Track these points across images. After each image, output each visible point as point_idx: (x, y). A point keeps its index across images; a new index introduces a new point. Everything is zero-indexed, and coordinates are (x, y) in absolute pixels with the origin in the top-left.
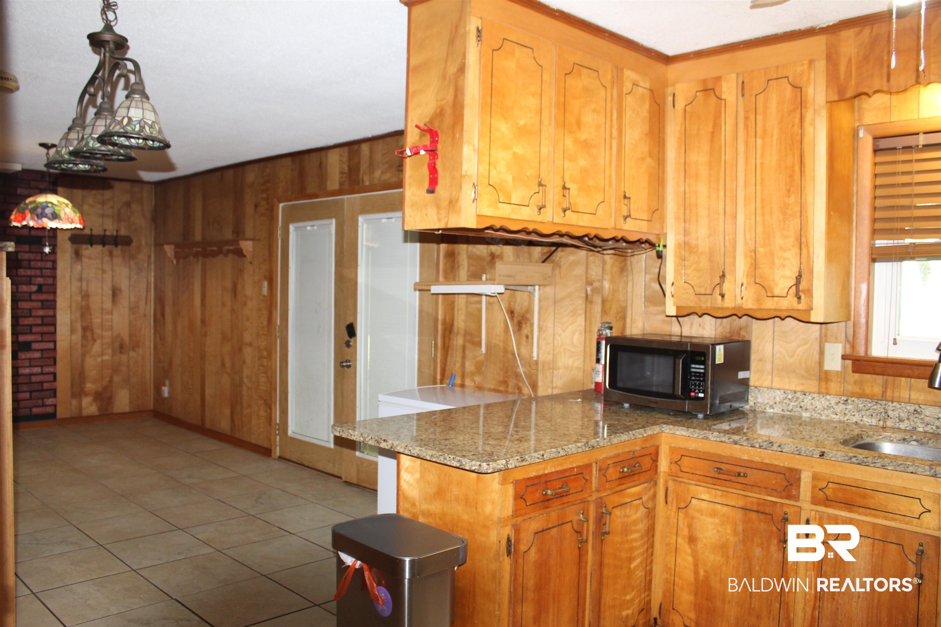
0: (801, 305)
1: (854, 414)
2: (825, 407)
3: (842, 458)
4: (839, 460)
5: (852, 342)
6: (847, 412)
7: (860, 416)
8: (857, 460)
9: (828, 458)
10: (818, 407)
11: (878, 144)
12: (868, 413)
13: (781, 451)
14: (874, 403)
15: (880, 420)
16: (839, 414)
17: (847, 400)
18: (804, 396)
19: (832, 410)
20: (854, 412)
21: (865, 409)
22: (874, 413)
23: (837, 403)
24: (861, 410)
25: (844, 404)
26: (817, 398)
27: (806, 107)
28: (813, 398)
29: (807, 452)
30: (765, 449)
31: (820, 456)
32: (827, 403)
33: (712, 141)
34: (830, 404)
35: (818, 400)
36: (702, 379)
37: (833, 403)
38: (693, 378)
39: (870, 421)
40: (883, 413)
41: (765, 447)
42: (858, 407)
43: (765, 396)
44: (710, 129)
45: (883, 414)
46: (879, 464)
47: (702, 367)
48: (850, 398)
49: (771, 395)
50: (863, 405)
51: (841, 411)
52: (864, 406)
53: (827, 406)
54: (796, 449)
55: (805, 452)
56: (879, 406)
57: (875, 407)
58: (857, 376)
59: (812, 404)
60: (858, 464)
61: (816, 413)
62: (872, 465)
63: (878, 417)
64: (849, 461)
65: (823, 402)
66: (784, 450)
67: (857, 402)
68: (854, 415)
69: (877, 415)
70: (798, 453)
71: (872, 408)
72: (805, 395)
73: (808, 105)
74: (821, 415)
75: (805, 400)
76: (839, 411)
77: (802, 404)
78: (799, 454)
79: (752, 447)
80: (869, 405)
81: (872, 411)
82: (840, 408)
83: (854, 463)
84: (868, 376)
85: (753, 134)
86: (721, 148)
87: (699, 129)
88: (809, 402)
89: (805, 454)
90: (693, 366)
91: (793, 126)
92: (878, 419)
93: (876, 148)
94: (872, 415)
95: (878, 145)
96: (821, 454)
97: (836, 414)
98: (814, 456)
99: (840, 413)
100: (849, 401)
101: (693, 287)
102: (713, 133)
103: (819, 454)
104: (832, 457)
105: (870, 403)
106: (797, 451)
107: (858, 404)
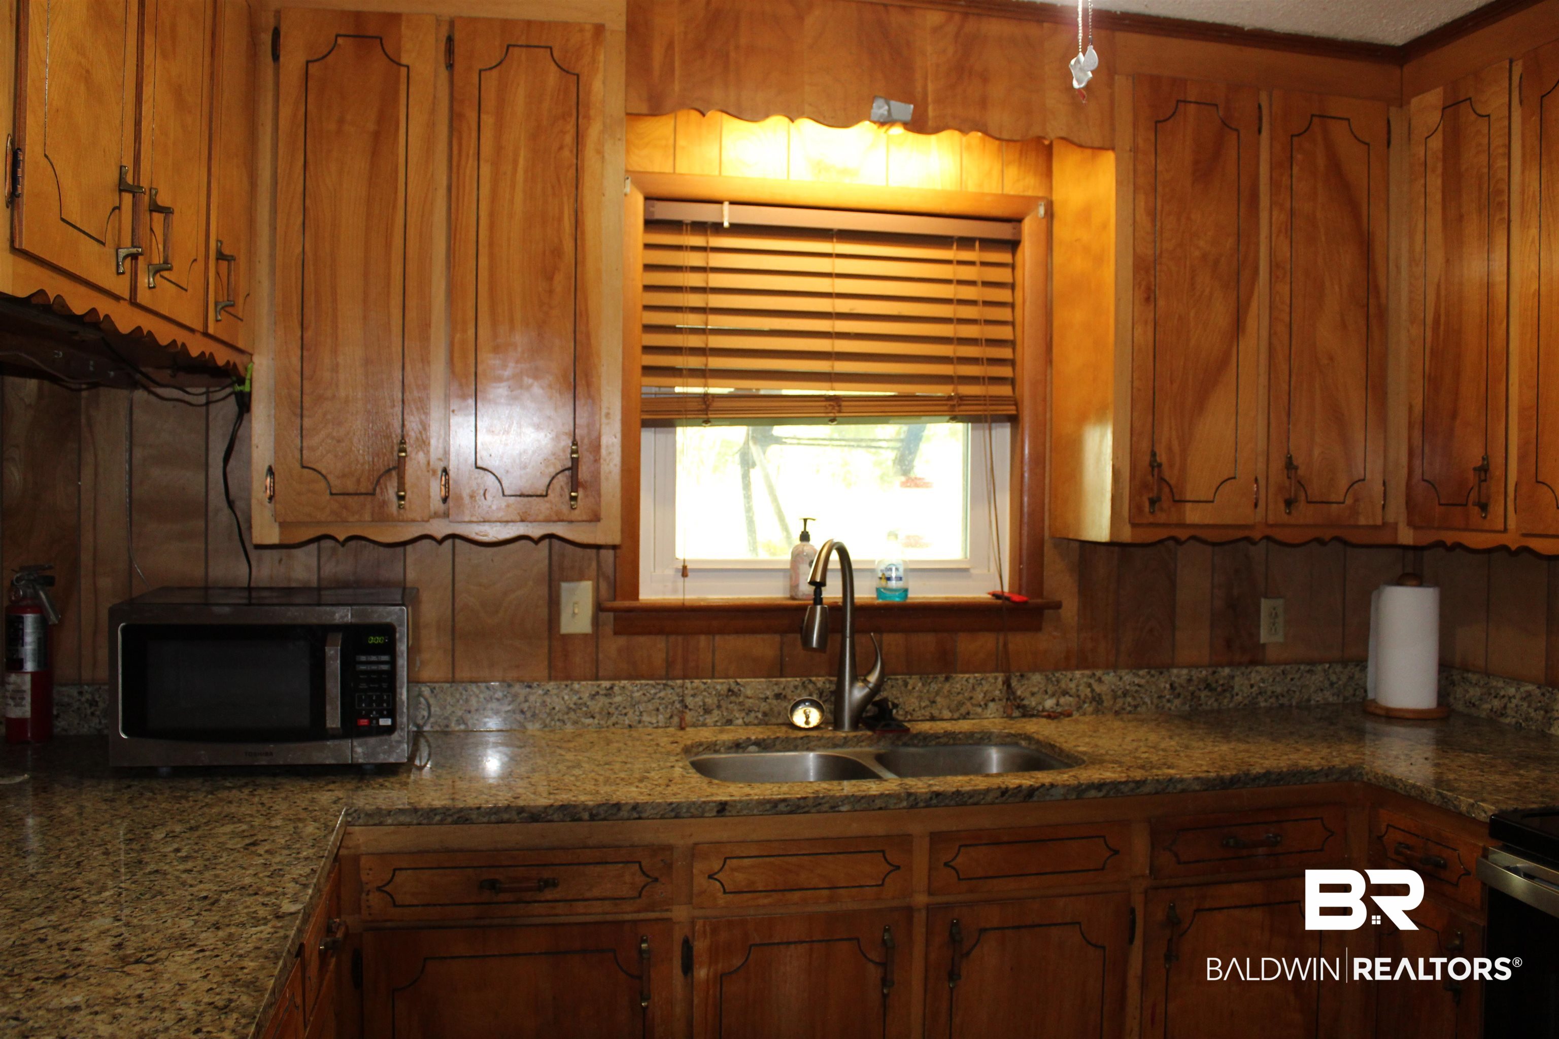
0: (577, 512)
1: (624, 711)
2: (572, 706)
3: (761, 808)
4: (755, 812)
5: (612, 577)
6: (612, 710)
7: (637, 713)
8: (788, 805)
9: (734, 813)
10: (557, 709)
11: (652, 209)
12: (650, 706)
13: (640, 818)
14: (661, 686)
15: (671, 717)
16: (597, 716)
17: (611, 688)
18: (528, 690)
19: (584, 709)
20: (625, 708)
21: (646, 699)
22: (660, 704)
23: (594, 695)
24: (639, 702)
25: (606, 695)
26: (555, 691)
27: (588, 117)
28: (547, 692)
29: (692, 810)
30: (604, 819)
31: (718, 812)
32: (575, 698)
33: (375, 153)
34: (580, 698)
35: (557, 695)
36: (385, 685)
37: (586, 696)
38: (363, 686)
39: (654, 721)
40: (676, 703)
41: (602, 816)
42: (632, 697)
43: (445, 700)
44: (371, 126)
45: (678, 705)
46: (827, 805)
47: (385, 658)
48: (617, 682)
49: (458, 696)
50: (641, 692)
51: (602, 709)
52: (644, 694)
53: (575, 704)
54: (670, 808)
55: (688, 811)
56: (669, 691)
57: (662, 694)
58: (622, 641)
59: (544, 704)
60: (791, 812)
61: (552, 720)
62: (814, 810)
63: (669, 710)
64: (774, 811)
65: (566, 697)
66: (644, 815)
67: (630, 688)
68: (626, 714)
69: (667, 707)
70: (673, 814)
71: (658, 695)
72: (530, 687)
73: (592, 113)
74: (564, 722)
75: (532, 698)
76: (597, 710)
77: (525, 706)
78: (676, 817)
79: (573, 820)
80: (653, 691)
81: (658, 701)
82: (600, 704)
83: (782, 813)
84: (642, 639)
85: (472, 151)
86: (396, 171)
87: (341, 121)
88: (539, 701)
89: (689, 814)
90: (363, 658)
91: (561, 148)
92: (668, 716)
93: (650, 218)
94: (658, 710)
95: (653, 213)
96: (720, 807)
97: (593, 717)
98: (707, 815)
99: (600, 713)
100: (616, 689)
101: (325, 477)
102: (377, 136)
103: (715, 810)
104: (741, 810)
105: (653, 687)
106: (672, 810)
107: (632, 692)
